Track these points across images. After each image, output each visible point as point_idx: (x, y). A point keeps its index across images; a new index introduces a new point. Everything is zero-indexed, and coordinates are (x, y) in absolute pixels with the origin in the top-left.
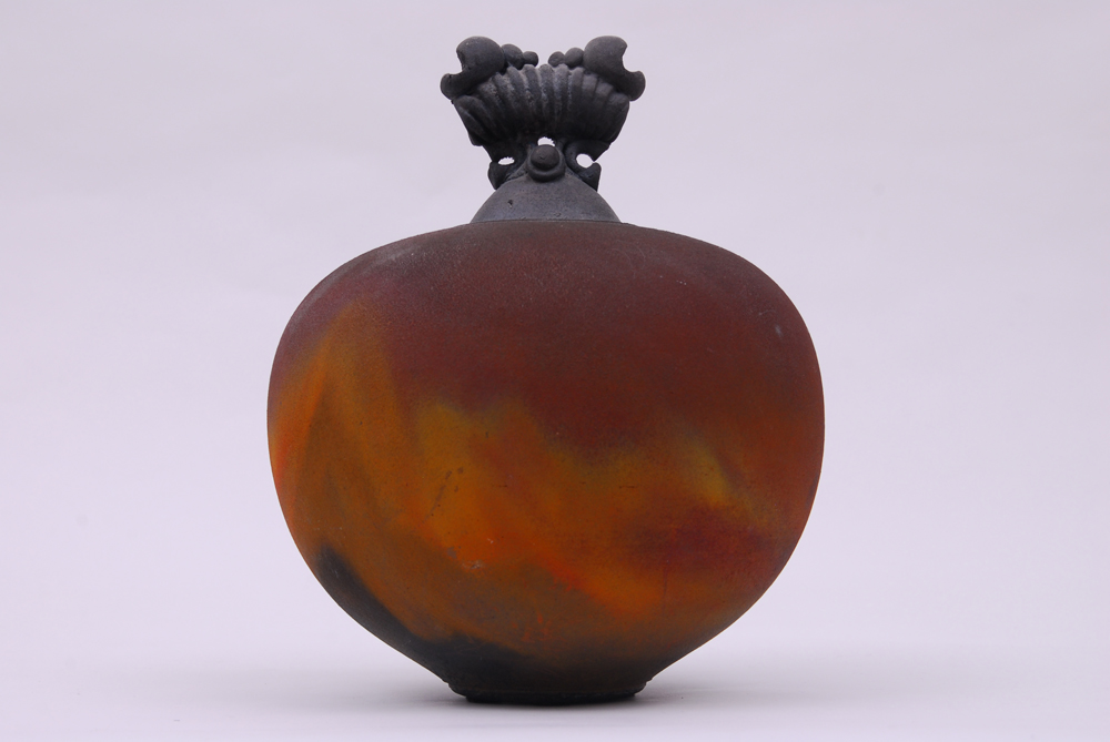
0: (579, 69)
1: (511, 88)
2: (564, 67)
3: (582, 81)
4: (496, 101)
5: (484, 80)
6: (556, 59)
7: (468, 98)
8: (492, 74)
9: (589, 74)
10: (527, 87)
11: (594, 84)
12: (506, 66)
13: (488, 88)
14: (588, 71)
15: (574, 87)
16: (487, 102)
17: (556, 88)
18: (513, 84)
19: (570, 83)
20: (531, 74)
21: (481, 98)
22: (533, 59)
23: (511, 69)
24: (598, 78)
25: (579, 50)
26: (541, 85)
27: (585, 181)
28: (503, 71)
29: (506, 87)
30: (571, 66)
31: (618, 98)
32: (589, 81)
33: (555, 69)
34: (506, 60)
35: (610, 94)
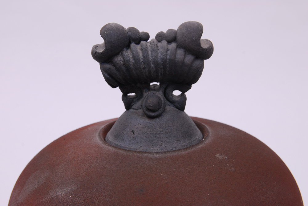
0: (173, 45)
1: (132, 61)
2: (164, 43)
3: (175, 55)
4: (124, 68)
5: (117, 54)
6: (160, 37)
7: (108, 66)
8: (122, 50)
9: (180, 48)
10: (142, 60)
11: (182, 57)
12: (130, 43)
13: (119, 59)
14: (179, 46)
15: (171, 60)
16: (118, 69)
17: (159, 60)
18: (134, 58)
19: (168, 57)
20: (144, 50)
21: (114, 66)
22: (146, 37)
23: (133, 45)
24: (185, 52)
25: (174, 31)
26: (150, 59)
27: (177, 108)
28: (128, 47)
29: (129, 61)
30: (169, 42)
31: (197, 62)
32: (180, 53)
33: (159, 44)
34: (130, 39)
35: (192, 62)
